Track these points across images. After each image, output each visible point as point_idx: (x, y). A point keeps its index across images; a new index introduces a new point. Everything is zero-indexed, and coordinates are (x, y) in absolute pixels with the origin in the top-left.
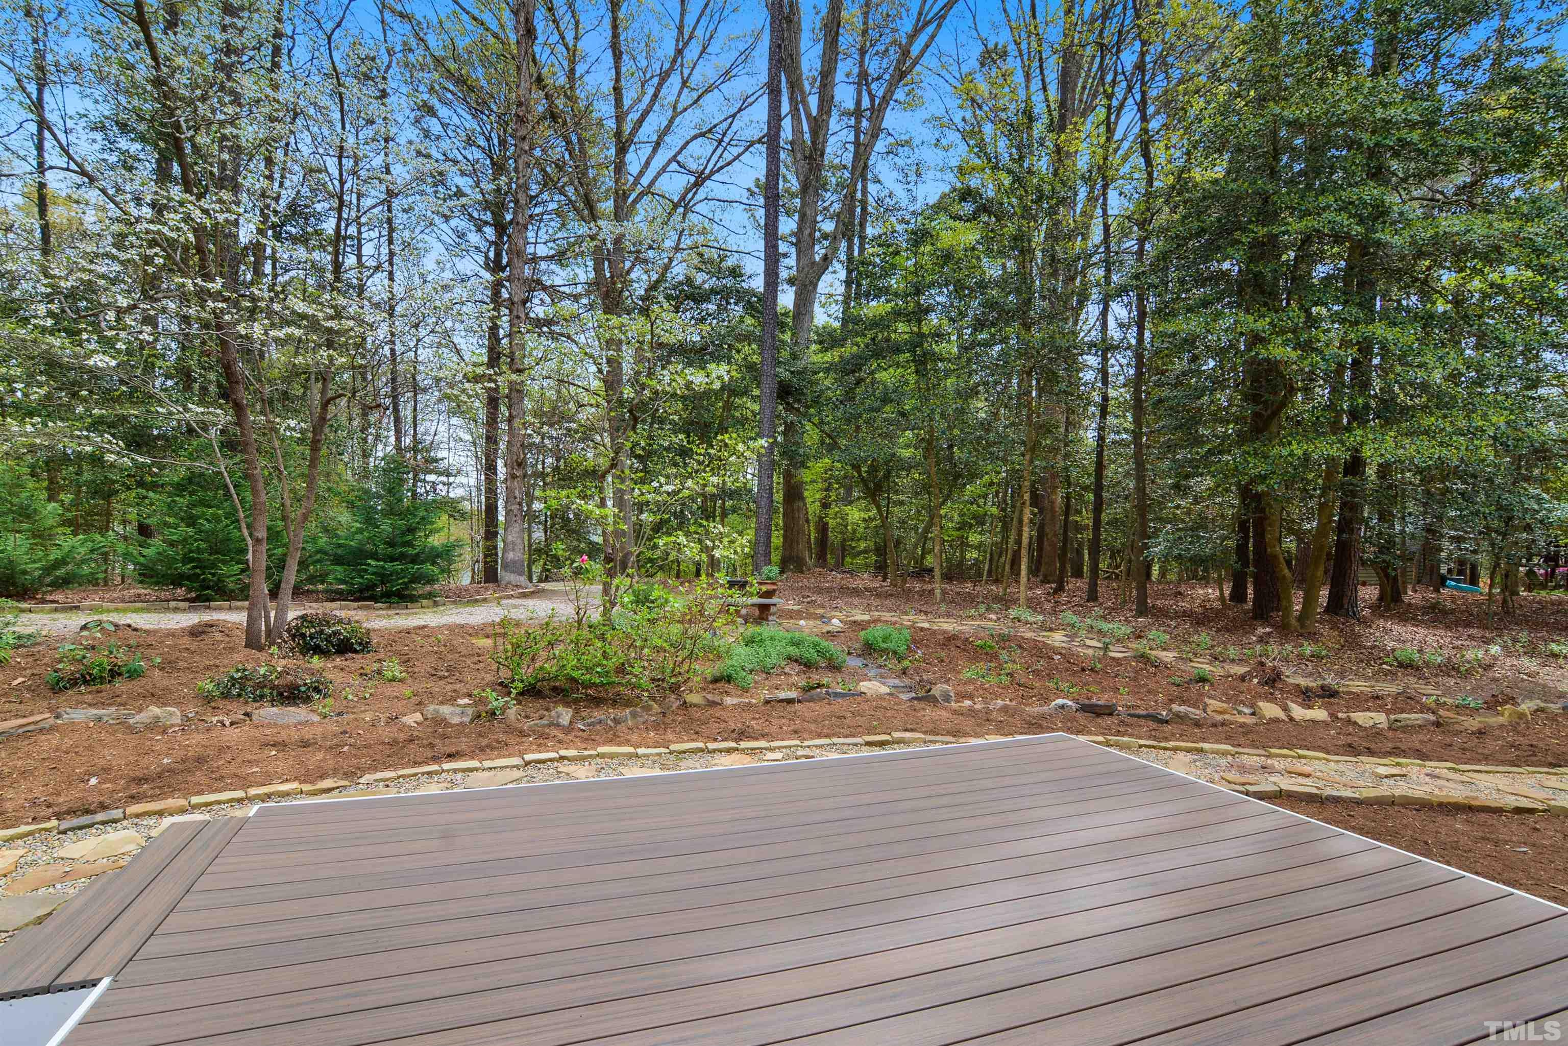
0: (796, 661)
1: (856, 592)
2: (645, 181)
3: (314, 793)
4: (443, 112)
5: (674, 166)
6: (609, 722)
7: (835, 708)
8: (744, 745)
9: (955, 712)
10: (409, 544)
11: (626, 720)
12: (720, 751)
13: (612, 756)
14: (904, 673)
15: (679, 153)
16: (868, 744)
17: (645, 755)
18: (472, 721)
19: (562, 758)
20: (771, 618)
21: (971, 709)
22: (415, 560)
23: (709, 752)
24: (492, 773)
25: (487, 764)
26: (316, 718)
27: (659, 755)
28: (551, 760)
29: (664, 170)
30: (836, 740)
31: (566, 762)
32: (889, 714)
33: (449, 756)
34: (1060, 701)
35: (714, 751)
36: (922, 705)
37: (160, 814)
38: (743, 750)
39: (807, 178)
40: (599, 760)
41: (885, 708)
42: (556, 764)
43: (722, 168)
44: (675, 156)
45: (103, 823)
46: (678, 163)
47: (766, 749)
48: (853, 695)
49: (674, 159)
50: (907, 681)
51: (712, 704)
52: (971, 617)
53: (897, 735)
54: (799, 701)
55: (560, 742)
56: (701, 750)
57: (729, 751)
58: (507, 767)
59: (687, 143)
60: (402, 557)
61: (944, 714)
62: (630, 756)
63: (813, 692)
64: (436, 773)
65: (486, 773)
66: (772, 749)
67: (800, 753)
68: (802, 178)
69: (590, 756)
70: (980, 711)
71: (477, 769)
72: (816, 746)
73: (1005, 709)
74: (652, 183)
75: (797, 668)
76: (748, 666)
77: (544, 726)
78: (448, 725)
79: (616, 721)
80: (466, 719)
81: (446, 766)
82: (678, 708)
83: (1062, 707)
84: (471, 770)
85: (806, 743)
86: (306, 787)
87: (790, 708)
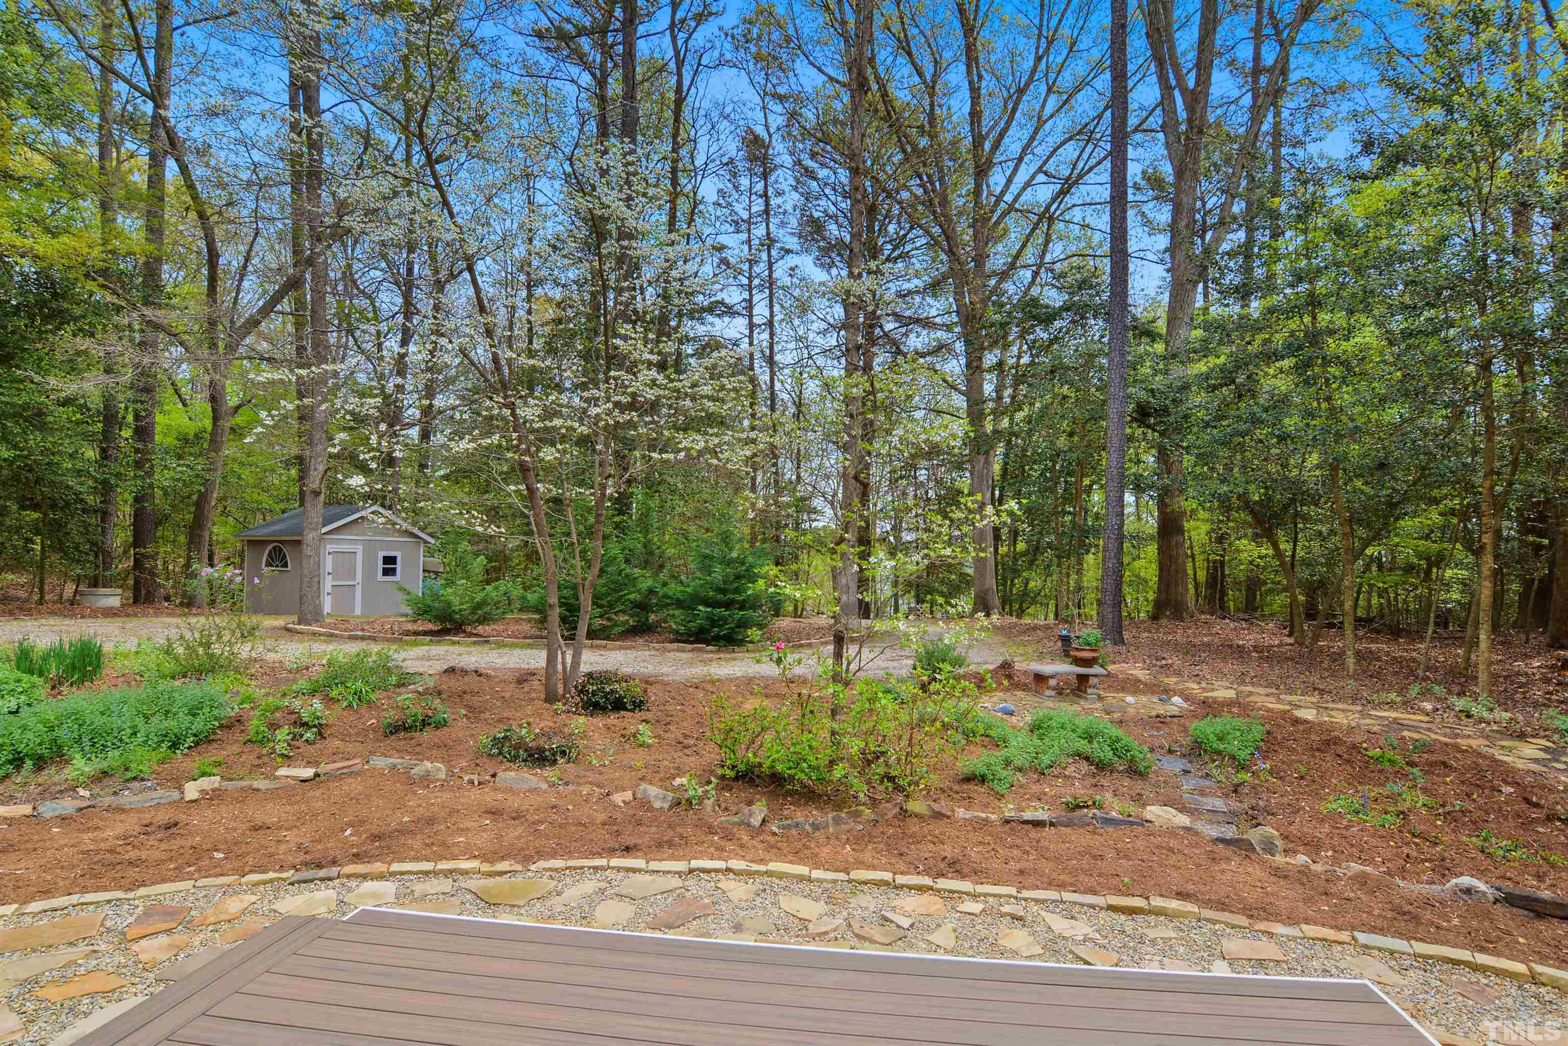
0: (1087, 759)
1: (1240, 652)
2: (1008, 198)
3: (491, 875)
4: (822, 173)
5: (1041, 178)
6: (807, 827)
7: (1096, 842)
8: (943, 883)
9: (1277, 873)
10: (737, 591)
11: (827, 826)
12: (910, 888)
13: (781, 876)
14: (1235, 791)
15: (1045, 163)
16: (1112, 908)
17: (819, 881)
18: (671, 808)
19: (729, 870)
20: (1089, 691)
21: (1304, 873)
22: (743, 606)
23: (896, 887)
24: (654, 876)
25: (654, 866)
26: (544, 786)
27: (835, 881)
28: (717, 871)
29: (1028, 184)
30: (1067, 896)
31: (731, 875)
32: (1173, 860)
33: (627, 849)
34: (1466, 881)
35: (902, 887)
36: (1228, 852)
37: (364, 877)
38: (939, 891)
39: (1182, 162)
40: (766, 879)
41: (1171, 850)
42: (720, 876)
43: (1091, 169)
44: (1041, 167)
45: (322, 880)
46: (1046, 173)
47: (968, 894)
48: (1132, 823)
49: (1040, 170)
50: (1234, 804)
51: (938, 816)
52: (1391, 705)
53: (1157, 902)
54: (1052, 824)
55: (742, 846)
56: (887, 883)
57: (921, 889)
58: (669, 872)
59: (1055, 150)
60: (728, 605)
61: (1257, 872)
62: (801, 878)
63: (1079, 813)
64: (603, 869)
65: (648, 877)
66: (975, 896)
67: (1006, 909)
68: (1176, 162)
69: (757, 872)
70: (1317, 876)
71: (640, 871)
72: (1037, 901)
73: (1362, 880)
74: (1016, 200)
75: (1084, 766)
76: (1018, 762)
77: (734, 824)
78: (651, 809)
79: (816, 827)
80: (666, 805)
81: (615, 862)
82: (895, 817)
83: (1468, 891)
84: (634, 870)
85: (1026, 894)
86: (486, 867)
87: (1034, 834)
